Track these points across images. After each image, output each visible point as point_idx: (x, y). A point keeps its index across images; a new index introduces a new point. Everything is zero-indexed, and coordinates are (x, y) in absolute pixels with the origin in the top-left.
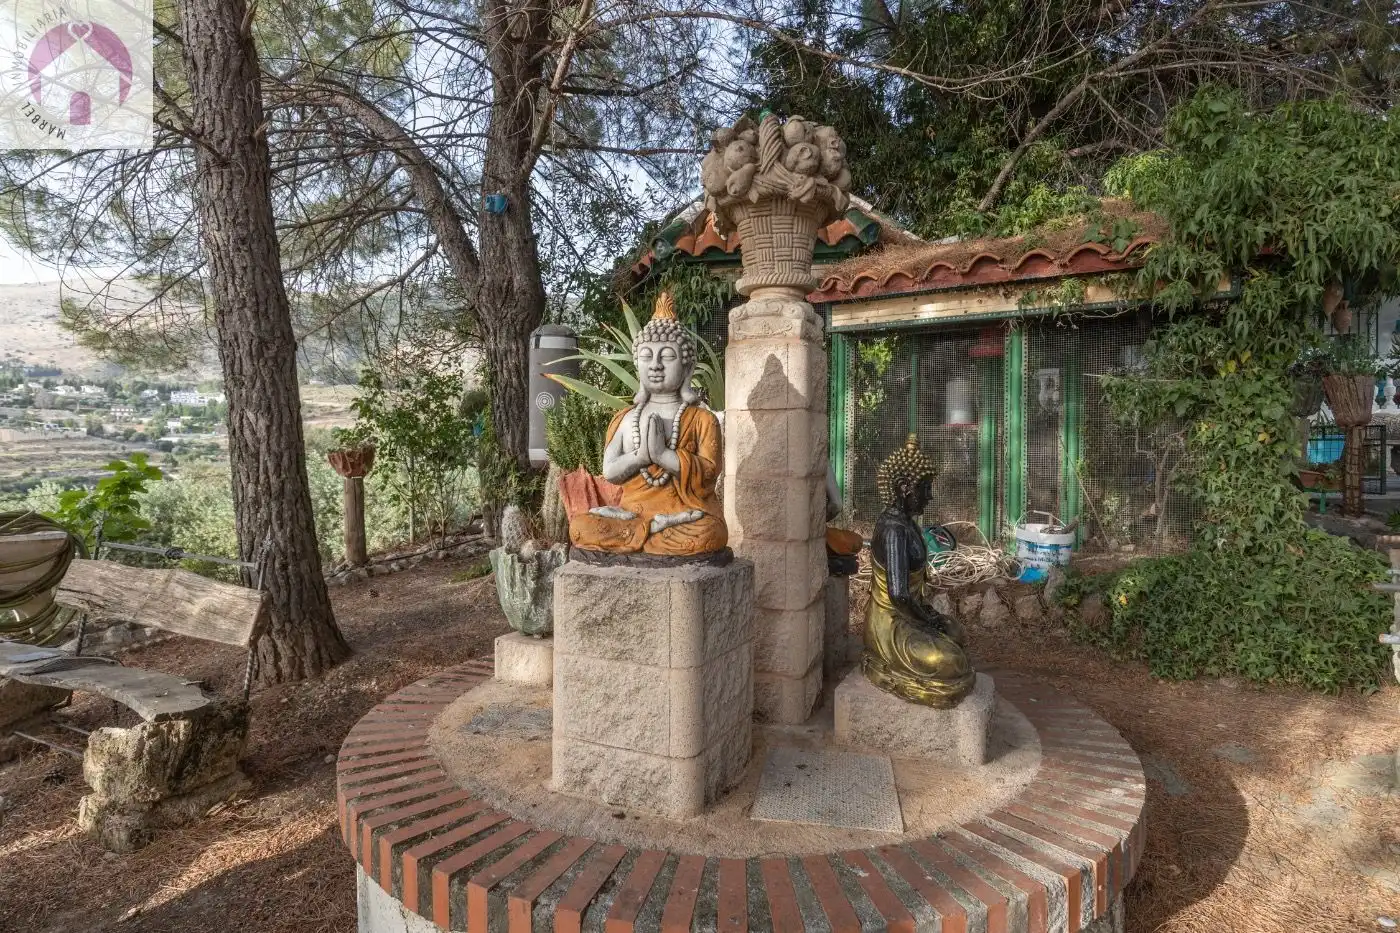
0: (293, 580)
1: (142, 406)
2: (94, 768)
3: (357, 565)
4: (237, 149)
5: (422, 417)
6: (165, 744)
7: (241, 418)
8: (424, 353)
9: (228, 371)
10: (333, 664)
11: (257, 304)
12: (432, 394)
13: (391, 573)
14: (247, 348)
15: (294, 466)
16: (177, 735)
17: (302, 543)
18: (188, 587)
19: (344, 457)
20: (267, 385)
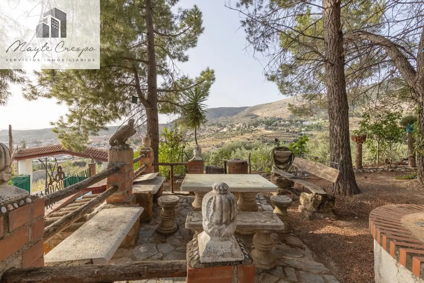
0: (344, 169)
1: (297, 125)
2: (302, 200)
3: (359, 168)
4: (336, 61)
5: (384, 126)
6: (317, 200)
7: (333, 128)
8: (385, 105)
9: (330, 116)
10: (355, 194)
11: (339, 98)
12: (389, 118)
13: (370, 172)
14: (336, 110)
15: (346, 140)
16: (319, 198)
17: (348, 160)
18: (320, 166)
19: (356, 138)
20: (341, 119)
